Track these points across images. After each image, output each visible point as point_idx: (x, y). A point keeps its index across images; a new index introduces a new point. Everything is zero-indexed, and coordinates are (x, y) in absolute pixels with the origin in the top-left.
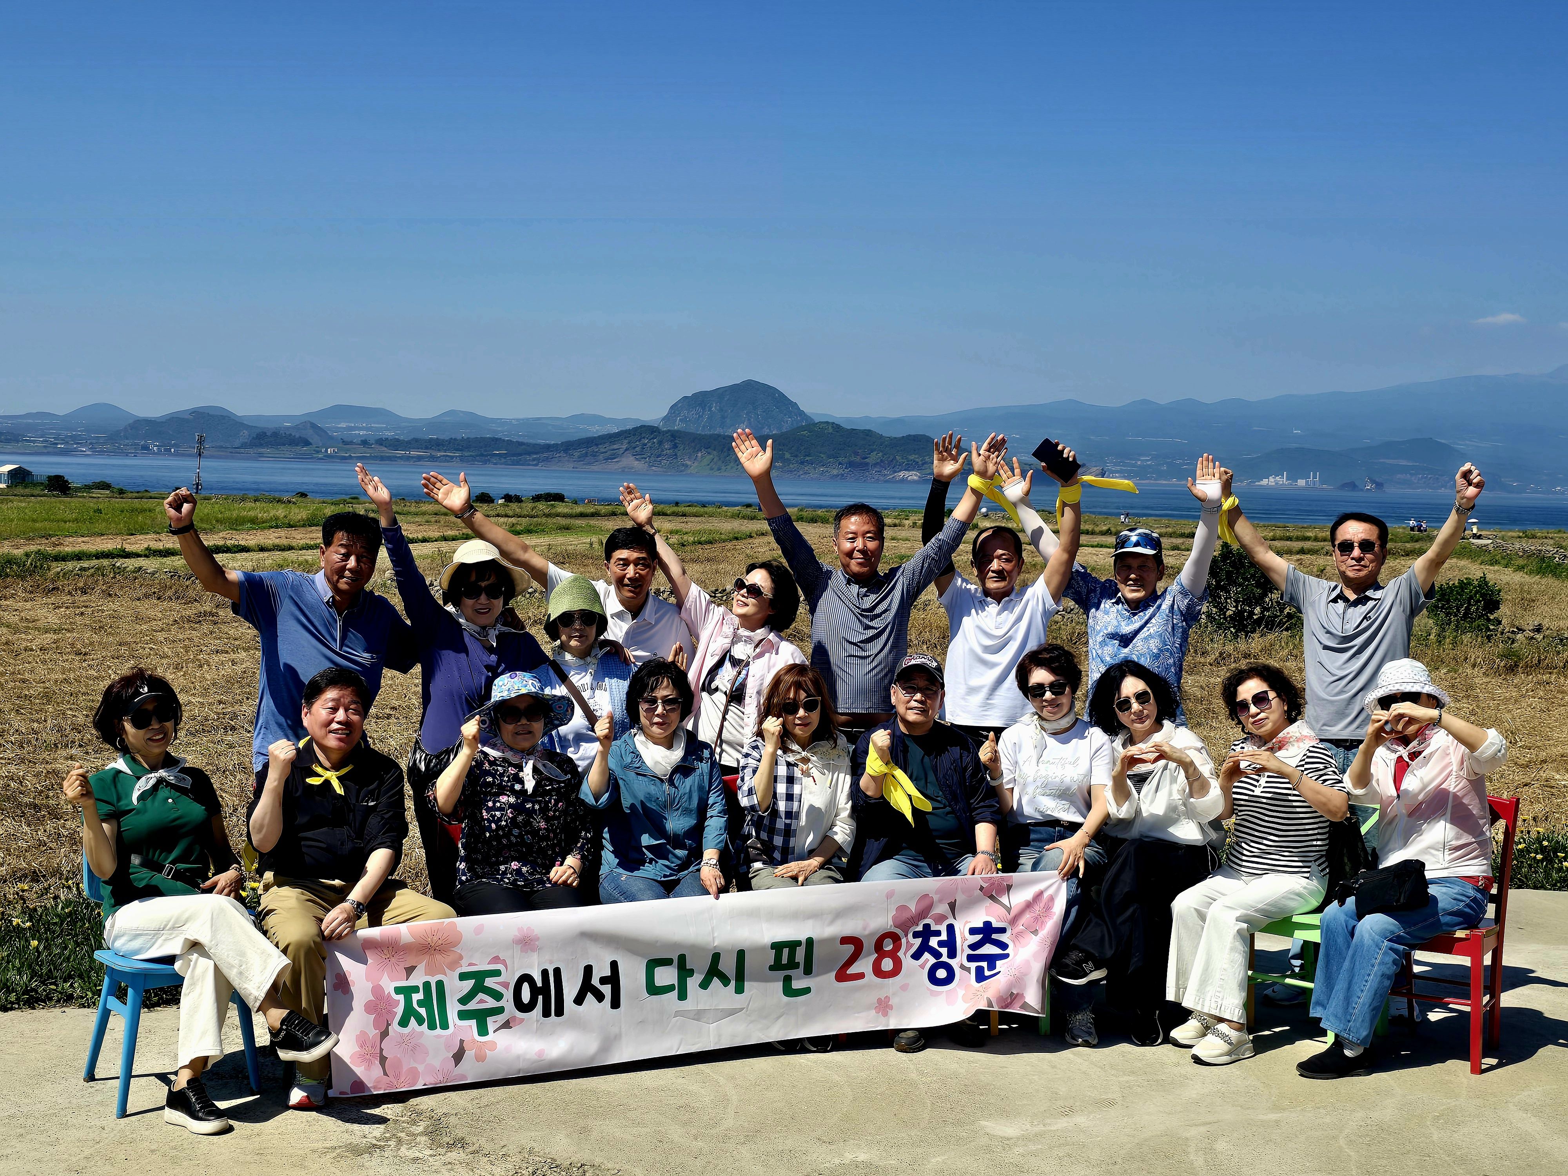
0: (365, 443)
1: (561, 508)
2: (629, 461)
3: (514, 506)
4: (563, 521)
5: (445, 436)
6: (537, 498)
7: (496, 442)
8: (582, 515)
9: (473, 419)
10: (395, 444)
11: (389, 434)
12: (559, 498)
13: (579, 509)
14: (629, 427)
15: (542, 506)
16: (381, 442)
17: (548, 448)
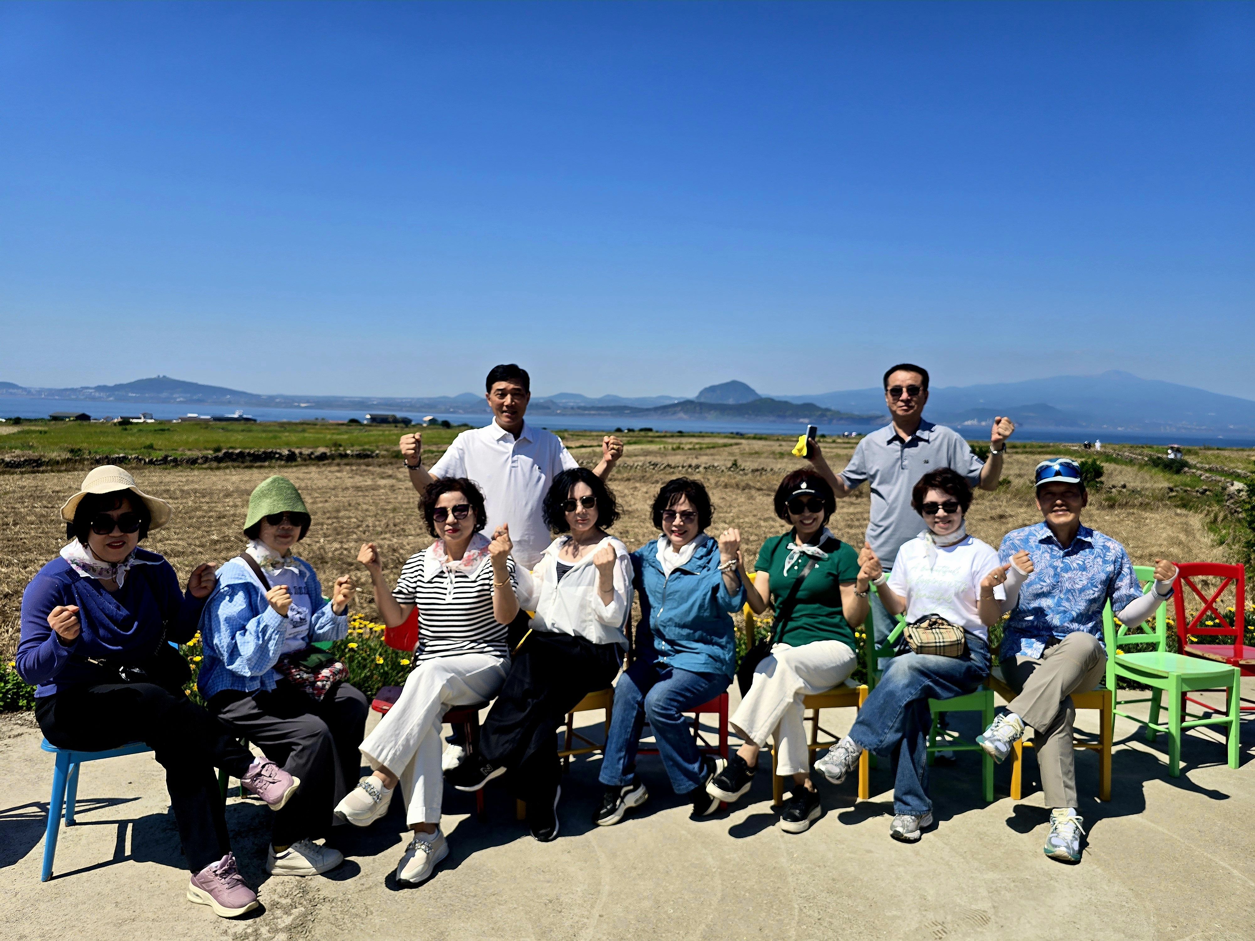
0: (572, 408)
1: (650, 434)
2: (682, 415)
3: (631, 434)
4: (650, 439)
5: (605, 405)
6: (641, 430)
7: (626, 408)
8: (659, 437)
9: (616, 398)
10: (585, 408)
11: (582, 404)
12: (650, 430)
13: (657, 434)
14: (682, 400)
15: (642, 433)
16: (579, 408)
17: (648, 410)
